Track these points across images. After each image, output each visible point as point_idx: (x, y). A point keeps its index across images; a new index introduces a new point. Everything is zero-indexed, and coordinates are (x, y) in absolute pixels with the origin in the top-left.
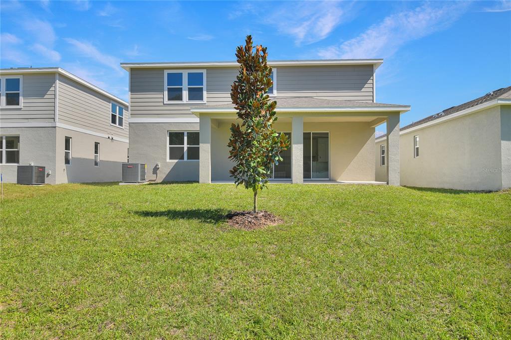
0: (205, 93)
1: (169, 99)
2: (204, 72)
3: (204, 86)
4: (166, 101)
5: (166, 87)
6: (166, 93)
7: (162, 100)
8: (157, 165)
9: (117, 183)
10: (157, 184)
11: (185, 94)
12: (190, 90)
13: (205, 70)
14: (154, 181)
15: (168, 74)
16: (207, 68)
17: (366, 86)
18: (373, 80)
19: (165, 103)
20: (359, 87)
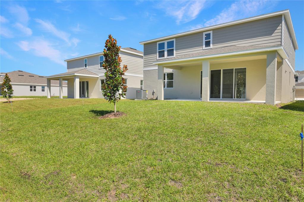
0: (175, 51)
1: (159, 57)
2: (174, 40)
3: (174, 48)
4: (158, 58)
5: (158, 51)
6: (158, 54)
7: (156, 58)
8: (154, 91)
9: (134, 99)
10: (153, 100)
11: (166, 53)
12: (168, 51)
13: (175, 39)
14: (153, 98)
15: (159, 44)
16: (176, 38)
17: (276, 31)
18: (281, 26)
19: (157, 59)
20: (270, 33)
